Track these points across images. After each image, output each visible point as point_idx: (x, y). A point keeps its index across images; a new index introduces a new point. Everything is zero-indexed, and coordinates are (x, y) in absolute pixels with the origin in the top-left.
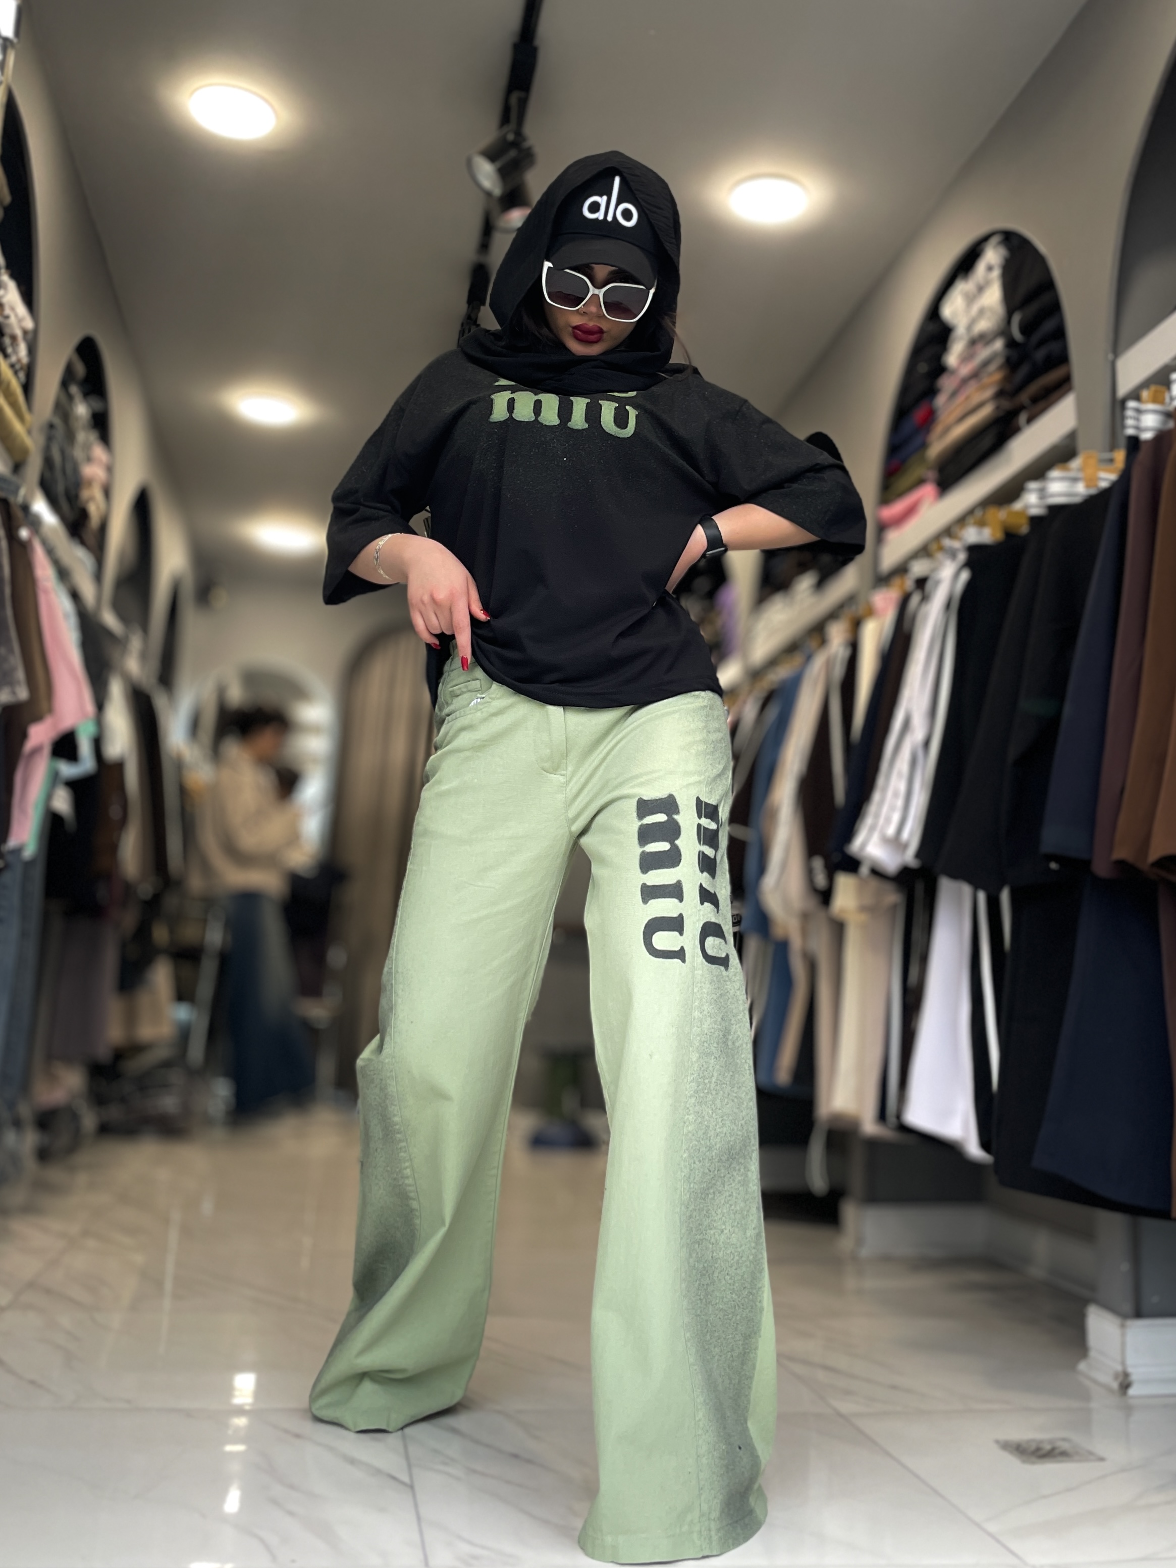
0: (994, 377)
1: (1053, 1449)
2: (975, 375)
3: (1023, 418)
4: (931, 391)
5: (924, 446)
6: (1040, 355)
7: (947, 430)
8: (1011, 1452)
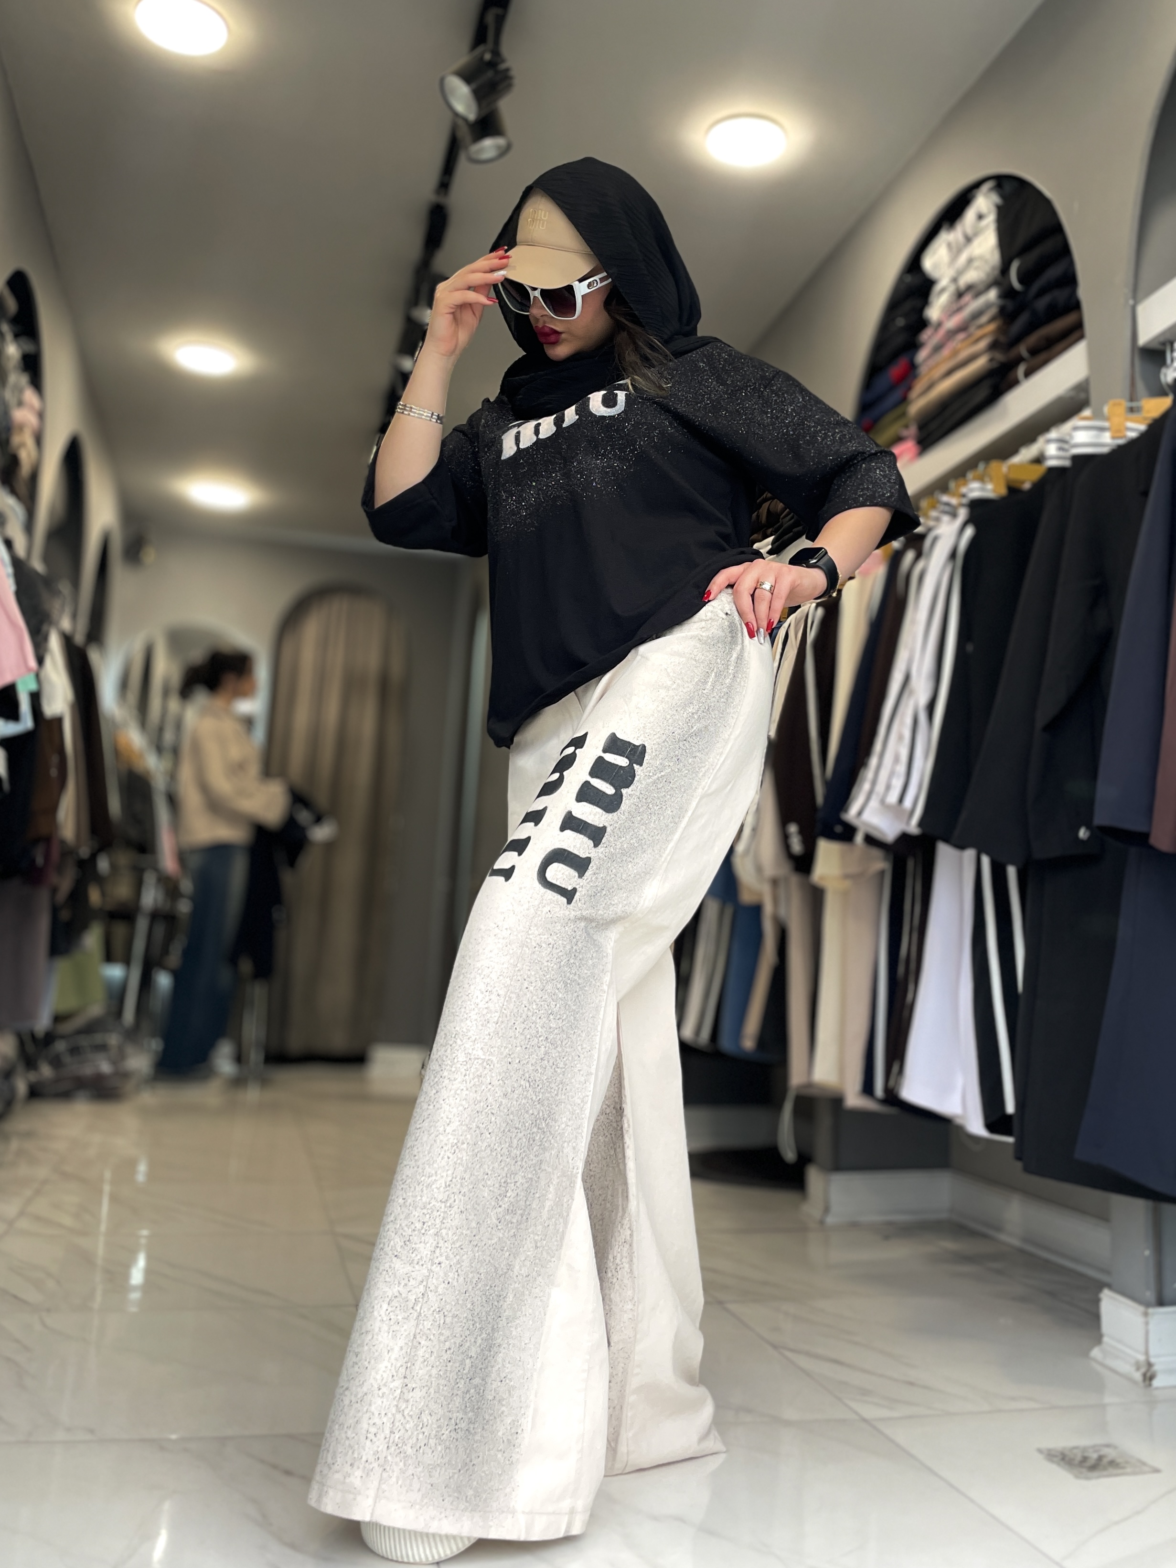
0: (988, 329)
1: (1100, 1458)
2: (963, 328)
3: (1021, 370)
4: (913, 346)
5: (904, 400)
6: (1041, 304)
7: (931, 386)
8: (1058, 1464)
